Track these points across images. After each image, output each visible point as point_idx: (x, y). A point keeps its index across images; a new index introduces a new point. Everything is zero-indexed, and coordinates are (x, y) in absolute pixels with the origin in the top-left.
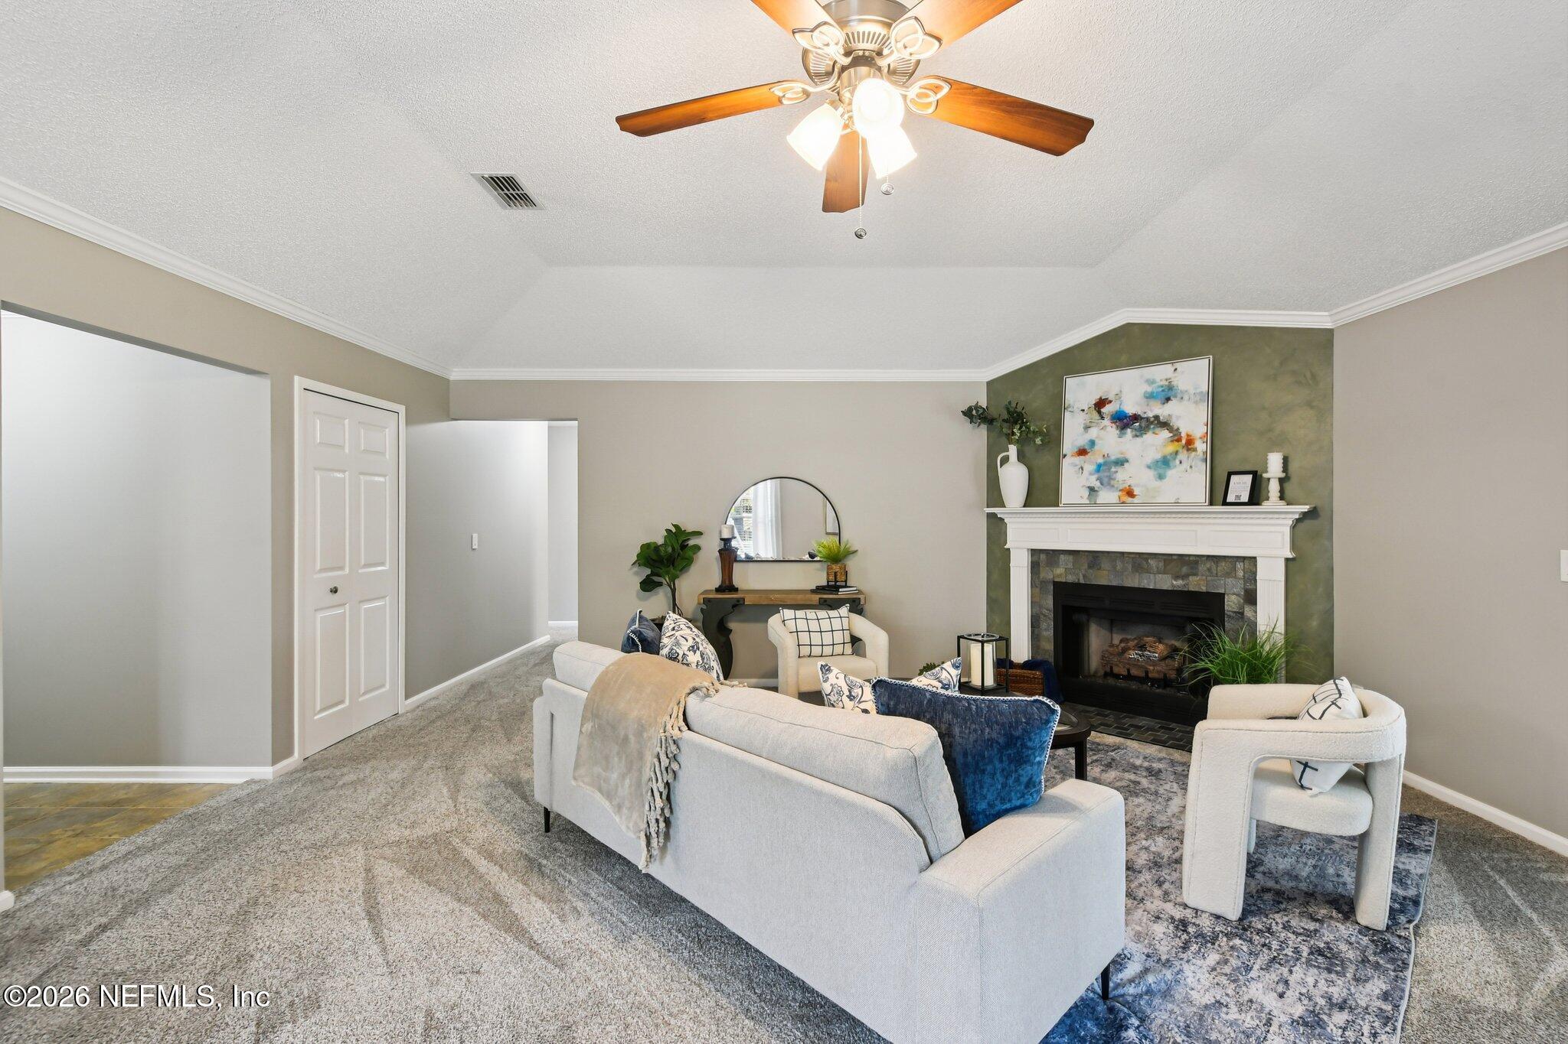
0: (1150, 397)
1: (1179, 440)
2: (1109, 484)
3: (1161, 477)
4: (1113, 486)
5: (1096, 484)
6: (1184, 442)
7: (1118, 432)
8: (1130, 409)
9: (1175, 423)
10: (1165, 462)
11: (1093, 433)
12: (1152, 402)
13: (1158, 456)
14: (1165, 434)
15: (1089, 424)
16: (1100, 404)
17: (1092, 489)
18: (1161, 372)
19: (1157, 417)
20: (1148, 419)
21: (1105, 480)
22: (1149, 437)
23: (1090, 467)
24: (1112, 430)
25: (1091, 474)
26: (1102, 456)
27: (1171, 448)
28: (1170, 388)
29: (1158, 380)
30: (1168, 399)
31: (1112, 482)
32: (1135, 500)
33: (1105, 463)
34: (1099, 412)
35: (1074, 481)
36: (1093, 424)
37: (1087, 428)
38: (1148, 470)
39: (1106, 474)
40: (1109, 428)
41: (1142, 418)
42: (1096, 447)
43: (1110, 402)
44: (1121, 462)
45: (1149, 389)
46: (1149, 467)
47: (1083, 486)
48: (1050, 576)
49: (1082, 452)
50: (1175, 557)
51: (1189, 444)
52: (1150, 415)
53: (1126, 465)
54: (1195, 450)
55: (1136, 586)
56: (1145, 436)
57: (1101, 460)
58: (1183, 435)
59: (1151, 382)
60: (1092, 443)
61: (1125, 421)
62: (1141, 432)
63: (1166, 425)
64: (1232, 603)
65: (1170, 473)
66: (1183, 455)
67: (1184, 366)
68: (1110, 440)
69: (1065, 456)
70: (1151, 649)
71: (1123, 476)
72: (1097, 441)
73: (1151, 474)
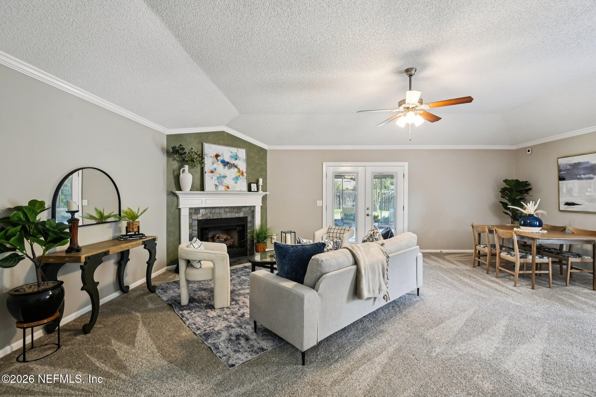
0: (232, 157)
1: (240, 172)
2: (221, 184)
3: (236, 183)
4: (223, 185)
5: (218, 184)
6: (241, 173)
7: (223, 166)
8: (227, 160)
9: (239, 167)
10: (236, 179)
11: (215, 166)
12: (232, 159)
13: (235, 176)
14: (236, 170)
15: (214, 162)
16: (217, 156)
17: (216, 185)
18: (234, 150)
19: (234, 164)
20: (231, 164)
21: (220, 182)
22: (232, 169)
23: (215, 178)
24: (221, 166)
25: (215, 180)
26: (218, 174)
27: (238, 174)
28: (237, 156)
29: (233, 152)
30: (236, 159)
31: (223, 183)
32: (230, 190)
33: (220, 177)
34: (217, 159)
35: (210, 182)
36: (215, 163)
37: (213, 163)
38: (232, 180)
39: (221, 180)
40: (220, 165)
41: (230, 163)
42: (217, 171)
43: (220, 156)
44: (225, 177)
45: (231, 155)
46: (233, 179)
47: (213, 184)
48: (196, 218)
49: (212, 172)
50: (236, 207)
51: (242, 173)
52: (232, 163)
53: (226, 178)
54: (244, 175)
55: (225, 217)
56: (231, 169)
57: (218, 176)
58: (241, 171)
59: (232, 153)
60: (215, 169)
61: (225, 164)
62: (230, 168)
63: (236, 167)
64: (249, 219)
65: (239, 182)
66: (241, 177)
67: (240, 150)
68: (221, 170)
69: (205, 173)
70: (221, 238)
71: (226, 181)
72: (217, 169)
73: (233, 182)
